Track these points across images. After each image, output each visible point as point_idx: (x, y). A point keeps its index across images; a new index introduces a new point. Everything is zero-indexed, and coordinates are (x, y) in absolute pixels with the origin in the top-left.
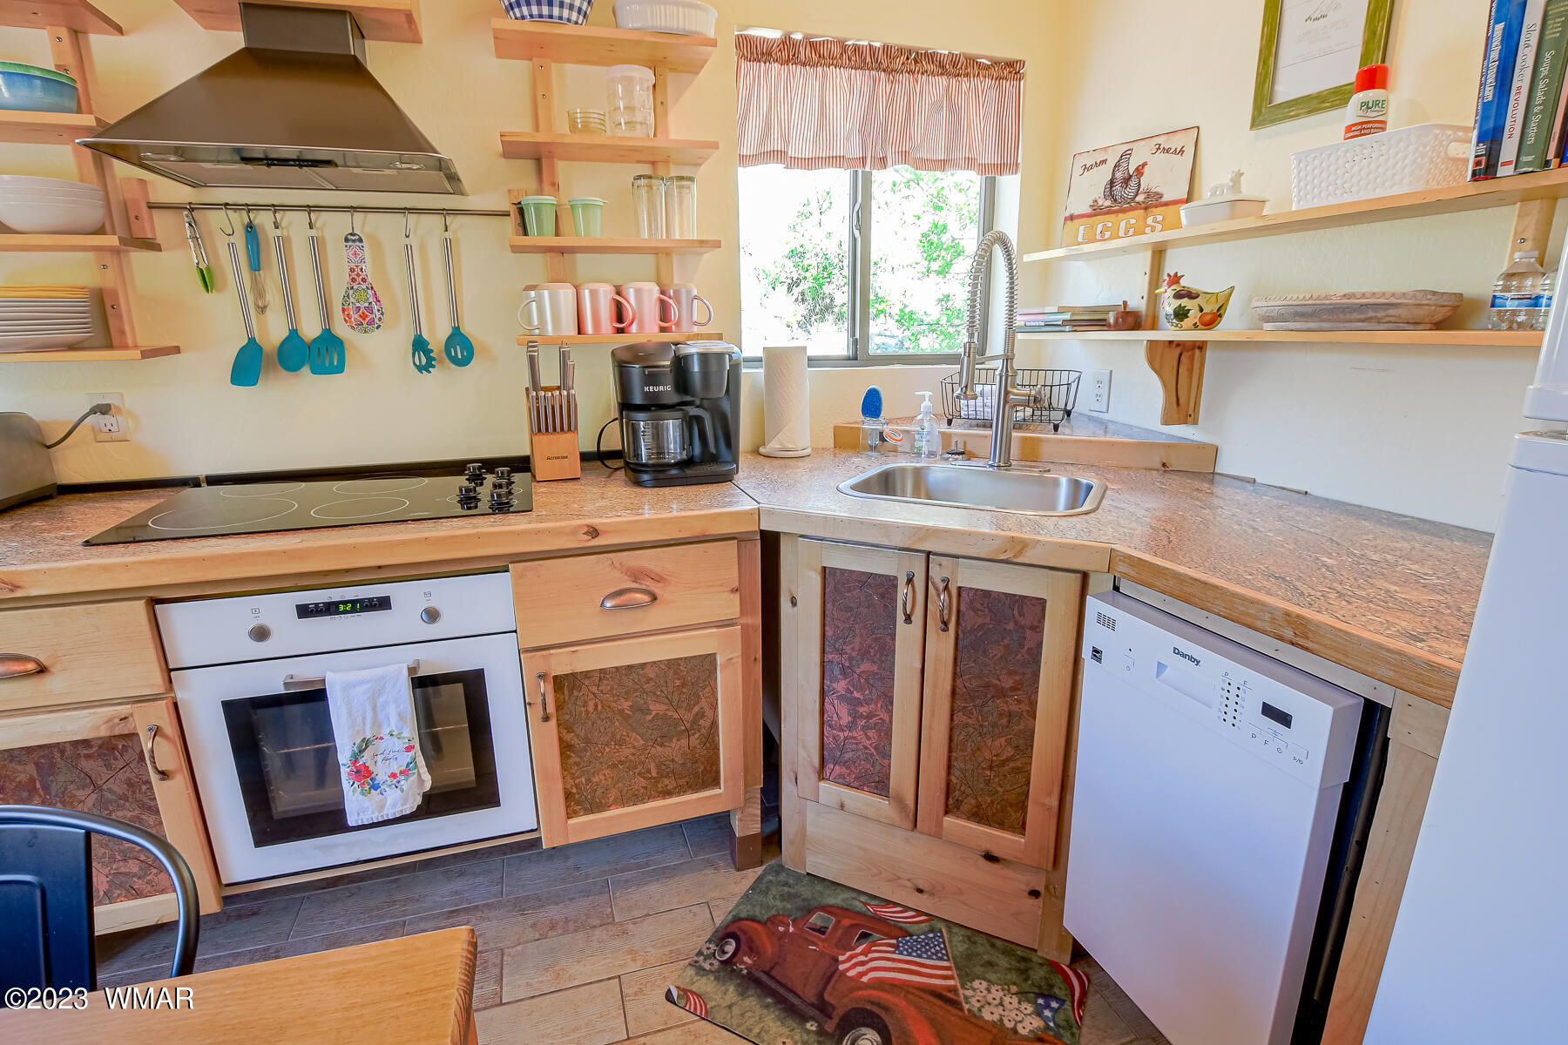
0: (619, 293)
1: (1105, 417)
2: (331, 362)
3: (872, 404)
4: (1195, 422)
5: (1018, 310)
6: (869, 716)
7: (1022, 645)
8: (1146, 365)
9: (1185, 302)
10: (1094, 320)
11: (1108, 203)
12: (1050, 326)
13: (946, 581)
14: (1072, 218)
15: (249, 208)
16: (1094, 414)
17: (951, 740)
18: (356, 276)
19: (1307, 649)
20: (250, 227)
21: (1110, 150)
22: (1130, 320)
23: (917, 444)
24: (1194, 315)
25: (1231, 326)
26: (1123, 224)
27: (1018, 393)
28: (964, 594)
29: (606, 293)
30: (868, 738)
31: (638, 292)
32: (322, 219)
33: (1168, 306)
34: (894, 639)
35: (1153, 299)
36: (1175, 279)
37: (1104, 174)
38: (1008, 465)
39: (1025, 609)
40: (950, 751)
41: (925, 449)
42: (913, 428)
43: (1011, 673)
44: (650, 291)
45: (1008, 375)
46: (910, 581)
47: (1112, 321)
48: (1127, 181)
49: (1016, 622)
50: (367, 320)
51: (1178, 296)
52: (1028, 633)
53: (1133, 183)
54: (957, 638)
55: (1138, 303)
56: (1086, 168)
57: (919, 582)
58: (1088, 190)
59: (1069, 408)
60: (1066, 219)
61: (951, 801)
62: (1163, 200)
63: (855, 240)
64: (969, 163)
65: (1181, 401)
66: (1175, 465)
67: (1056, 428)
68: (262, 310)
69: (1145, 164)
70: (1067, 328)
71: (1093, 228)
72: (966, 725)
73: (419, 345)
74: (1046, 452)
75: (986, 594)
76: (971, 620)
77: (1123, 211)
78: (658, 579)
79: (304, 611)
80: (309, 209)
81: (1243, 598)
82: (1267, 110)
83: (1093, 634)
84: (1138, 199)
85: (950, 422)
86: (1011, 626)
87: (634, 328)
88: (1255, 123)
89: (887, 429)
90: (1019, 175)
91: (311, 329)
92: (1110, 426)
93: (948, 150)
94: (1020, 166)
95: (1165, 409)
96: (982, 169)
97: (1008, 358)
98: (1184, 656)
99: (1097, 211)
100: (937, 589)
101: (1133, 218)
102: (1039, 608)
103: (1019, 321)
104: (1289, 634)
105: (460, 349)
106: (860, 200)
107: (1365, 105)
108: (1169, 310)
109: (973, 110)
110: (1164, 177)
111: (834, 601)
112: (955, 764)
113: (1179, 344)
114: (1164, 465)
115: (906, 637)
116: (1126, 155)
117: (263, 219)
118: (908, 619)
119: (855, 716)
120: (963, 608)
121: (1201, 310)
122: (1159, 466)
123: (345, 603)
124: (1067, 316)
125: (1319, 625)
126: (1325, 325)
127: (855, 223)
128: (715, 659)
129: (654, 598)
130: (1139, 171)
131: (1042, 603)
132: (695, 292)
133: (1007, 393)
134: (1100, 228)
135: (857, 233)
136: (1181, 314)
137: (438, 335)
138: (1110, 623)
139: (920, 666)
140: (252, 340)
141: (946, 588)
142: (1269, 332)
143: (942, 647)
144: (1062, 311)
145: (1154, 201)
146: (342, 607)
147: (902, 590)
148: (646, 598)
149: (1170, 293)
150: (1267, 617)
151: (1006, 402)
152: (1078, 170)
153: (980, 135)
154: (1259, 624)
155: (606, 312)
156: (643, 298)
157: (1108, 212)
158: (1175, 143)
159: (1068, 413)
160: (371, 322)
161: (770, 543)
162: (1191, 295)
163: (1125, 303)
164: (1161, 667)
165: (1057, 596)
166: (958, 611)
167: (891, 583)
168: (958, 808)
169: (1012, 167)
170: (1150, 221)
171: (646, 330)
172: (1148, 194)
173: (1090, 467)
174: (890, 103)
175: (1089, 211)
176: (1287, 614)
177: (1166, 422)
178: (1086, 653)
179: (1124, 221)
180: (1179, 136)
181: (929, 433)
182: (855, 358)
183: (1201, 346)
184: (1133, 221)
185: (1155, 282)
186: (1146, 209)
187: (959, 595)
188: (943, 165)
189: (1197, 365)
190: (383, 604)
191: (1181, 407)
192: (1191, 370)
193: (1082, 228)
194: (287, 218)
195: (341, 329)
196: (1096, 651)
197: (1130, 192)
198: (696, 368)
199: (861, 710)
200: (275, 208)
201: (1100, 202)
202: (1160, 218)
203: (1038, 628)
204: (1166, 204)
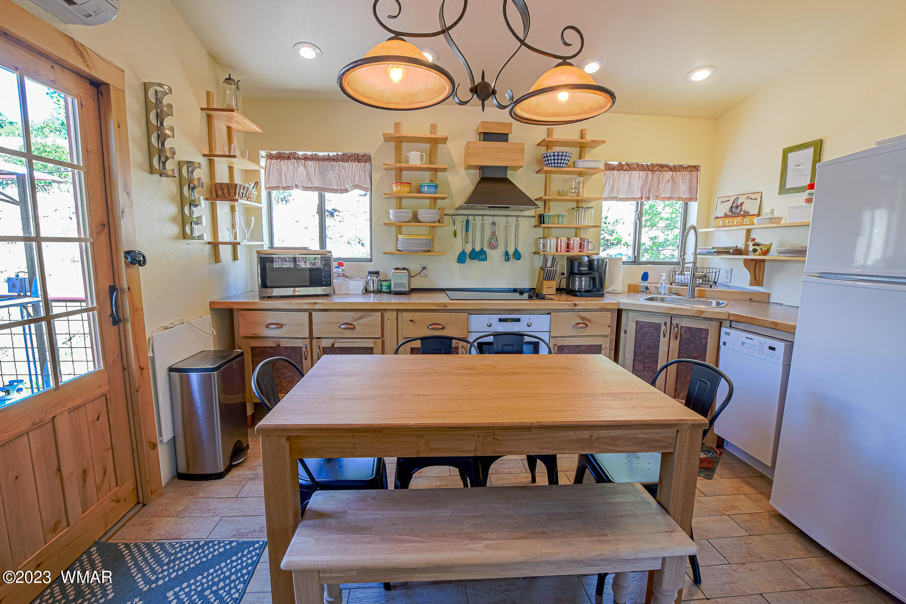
0: (568, 240)
1: (730, 284)
2: (481, 258)
3: (645, 277)
4: (762, 286)
5: (698, 248)
6: (650, 367)
7: (701, 343)
8: (743, 265)
9: (756, 247)
10: (725, 251)
11: (730, 214)
12: (709, 253)
13: (677, 324)
14: (717, 218)
15: (468, 215)
16: (726, 283)
17: (677, 373)
18: (494, 233)
19: (777, 330)
20: (467, 221)
21: (731, 197)
22: (738, 252)
23: (660, 290)
24: (759, 251)
25: (773, 255)
26: (736, 221)
27: (699, 274)
28: (683, 328)
29: (564, 240)
30: (649, 374)
31: (574, 240)
32: (485, 218)
33: (751, 248)
34: (659, 342)
35: (747, 246)
36: (754, 240)
37: (729, 204)
38: (694, 297)
39: (702, 333)
40: (677, 377)
41: (663, 292)
42: (658, 285)
43: (698, 352)
44: (578, 240)
45: (695, 269)
46: (665, 324)
47: (731, 252)
48: (737, 207)
49: (699, 337)
50: (493, 247)
51: (754, 245)
52: (703, 340)
53: (739, 208)
54: (680, 342)
55: (741, 246)
56: (722, 202)
57: (668, 325)
58: (723, 209)
59: (716, 281)
60: (715, 218)
61: (676, 394)
62: (750, 214)
63: (636, 223)
64: (679, 199)
65: (757, 278)
66: (754, 299)
67: (711, 287)
68: (467, 242)
69: (743, 202)
70: (715, 254)
71: (725, 222)
72: (682, 369)
73: (507, 254)
74: (707, 294)
75: (690, 328)
76: (685, 336)
77: (736, 217)
78: (589, 321)
79: (500, 320)
80: (483, 215)
81: (763, 320)
82: (783, 189)
83: (723, 338)
84: (741, 213)
85: (671, 284)
86: (698, 338)
87: (572, 251)
88: (779, 193)
89: (649, 285)
90: (697, 202)
91: (478, 249)
92: (732, 287)
93: (671, 194)
94: (698, 199)
95: (751, 280)
96: (684, 199)
97: (695, 263)
98: (749, 338)
99: (726, 216)
100: (674, 327)
101: (739, 219)
102: (706, 332)
103: (698, 251)
104: (773, 327)
105: (517, 255)
106: (639, 210)
107: (810, 194)
108: (751, 250)
109: (681, 182)
110: (751, 207)
111: (639, 332)
112: (679, 381)
113: (755, 260)
114: (751, 299)
115: (663, 341)
116: (737, 199)
117: (471, 218)
118: (664, 336)
119: (644, 367)
120: (682, 333)
121: (761, 249)
122: (748, 299)
123: (510, 319)
124: (715, 250)
125: (779, 323)
126: (797, 255)
127: (637, 217)
128: (601, 347)
129: (587, 326)
130: (742, 204)
131: (708, 330)
132: (590, 240)
133: (694, 274)
134: (727, 222)
135: (638, 221)
136: (755, 251)
137: (511, 251)
138: (728, 334)
139: (667, 350)
140: (463, 251)
141: (677, 327)
142: (781, 257)
143: (675, 344)
144: (713, 248)
145: (746, 214)
146: (509, 320)
147: (663, 328)
148: (584, 325)
149: (751, 244)
150: (768, 323)
151: (693, 277)
152: (719, 202)
153: (683, 189)
154: (766, 326)
155: (564, 245)
156: (575, 241)
157: (730, 216)
158: (754, 196)
159: (716, 283)
160: (494, 247)
161: (620, 312)
162: (758, 245)
163: (736, 246)
164: (743, 343)
165: (712, 327)
166: (681, 334)
167: (659, 325)
168: (679, 396)
169: (696, 199)
170: (745, 220)
171: (575, 252)
172: (745, 212)
173: (723, 299)
174: (652, 180)
175: (723, 216)
176: (773, 322)
177: (751, 285)
178: (721, 344)
179: (736, 220)
180: (755, 194)
181: (664, 287)
182: (635, 262)
183: (764, 261)
184: (739, 220)
185: (747, 240)
186: (744, 216)
187: (681, 329)
188: (669, 199)
189: (762, 267)
190: (518, 320)
191: (757, 280)
192: (760, 268)
193: (721, 221)
194: (476, 218)
195: (486, 249)
196: (724, 343)
197: (738, 211)
198: (596, 263)
199: (647, 365)
200: (474, 215)
201: (728, 213)
202: (749, 220)
203: (706, 338)
204: (751, 215)
